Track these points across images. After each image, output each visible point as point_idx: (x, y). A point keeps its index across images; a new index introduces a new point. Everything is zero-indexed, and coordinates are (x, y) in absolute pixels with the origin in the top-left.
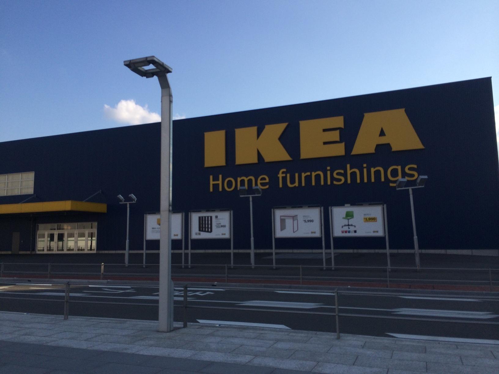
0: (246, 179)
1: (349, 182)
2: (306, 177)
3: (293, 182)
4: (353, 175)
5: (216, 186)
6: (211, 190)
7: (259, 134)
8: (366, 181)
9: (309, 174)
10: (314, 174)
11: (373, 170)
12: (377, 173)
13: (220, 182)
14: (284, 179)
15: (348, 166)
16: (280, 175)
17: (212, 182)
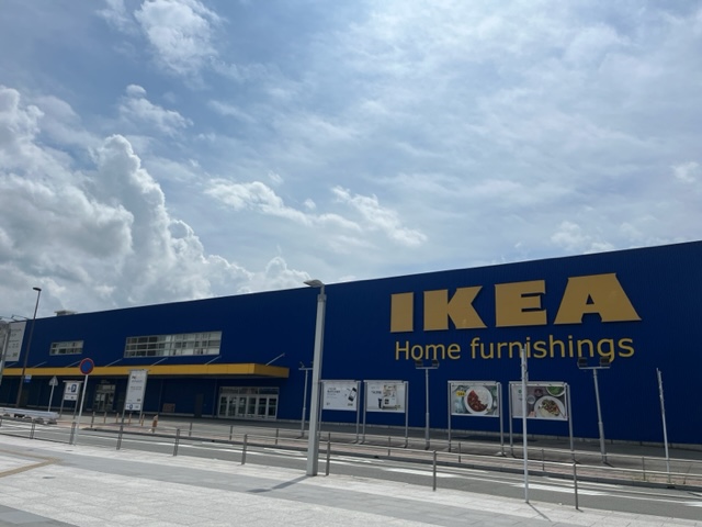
0: (435, 348)
1: (552, 355)
2: (502, 348)
3: (487, 353)
4: (557, 347)
5: (402, 354)
6: (397, 358)
7: (450, 297)
8: (571, 355)
9: (505, 344)
10: (511, 345)
11: (580, 343)
12: (585, 347)
13: (407, 349)
14: (478, 349)
15: (551, 337)
16: (473, 345)
17: (398, 350)
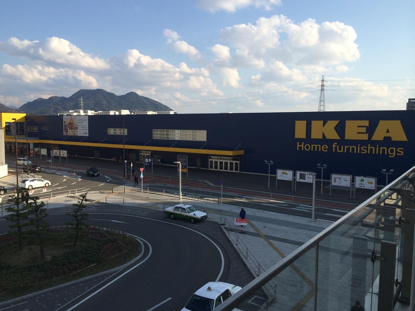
0: (316, 146)
1: (369, 153)
3: (340, 149)
4: (371, 150)
5: (300, 148)
6: (298, 149)
7: (324, 124)
8: (377, 153)
9: (349, 147)
10: (351, 147)
11: (381, 148)
12: (384, 150)
13: (303, 146)
14: (336, 148)
15: (369, 145)
16: (334, 146)
17: (298, 146)
